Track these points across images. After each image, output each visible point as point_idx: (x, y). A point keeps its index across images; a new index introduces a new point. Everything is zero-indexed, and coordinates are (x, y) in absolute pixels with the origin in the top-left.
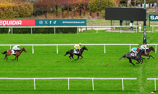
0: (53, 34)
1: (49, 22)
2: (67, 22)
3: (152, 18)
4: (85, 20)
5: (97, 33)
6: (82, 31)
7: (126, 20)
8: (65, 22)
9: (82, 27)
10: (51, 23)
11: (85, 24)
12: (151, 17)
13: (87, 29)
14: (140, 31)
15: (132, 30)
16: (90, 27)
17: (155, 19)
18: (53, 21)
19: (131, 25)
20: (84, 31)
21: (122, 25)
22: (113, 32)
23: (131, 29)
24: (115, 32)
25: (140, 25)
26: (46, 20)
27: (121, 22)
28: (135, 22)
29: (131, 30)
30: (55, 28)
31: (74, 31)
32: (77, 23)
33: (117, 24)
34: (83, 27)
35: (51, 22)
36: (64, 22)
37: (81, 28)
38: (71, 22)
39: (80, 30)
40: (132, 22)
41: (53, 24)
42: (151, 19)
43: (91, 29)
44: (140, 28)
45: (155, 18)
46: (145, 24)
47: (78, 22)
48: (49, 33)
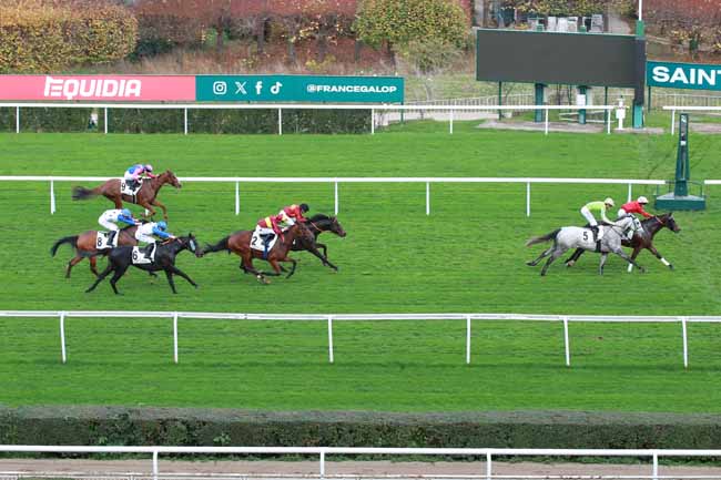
0: (274, 136)
1: (250, 88)
2: (326, 88)
3: (660, 77)
4: (399, 82)
5: (451, 132)
6: (386, 124)
7: (559, 82)
8: (319, 88)
9: (385, 106)
10: (258, 92)
11: (397, 98)
12: (656, 70)
13: (407, 117)
14: (621, 127)
15: (585, 123)
16: (415, 107)
17: (672, 81)
18: (269, 82)
19: (580, 102)
20: (392, 124)
21: (544, 101)
22: (513, 128)
23: (582, 117)
24: (522, 131)
25: (621, 104)
26: (241, 79)
27: (540, 88)
28: (599, 90)
29: (582, 121)
30: (282, 110)
31: (356, 122)
32: (366, 90)
33: (521, 97)
34: (391, 107)
35: (259, 86)
36: (311, 88)
37: (381, 112)
38: (340, 87)
39: (375, 117)
40: (583, 90)
41: (266, 96)
42: (655, 78)
43: (416, 116)
44: (621, 115)
45: (671, 74)
46: (638, 101)
47: (372, 89)
48: (254, 132)
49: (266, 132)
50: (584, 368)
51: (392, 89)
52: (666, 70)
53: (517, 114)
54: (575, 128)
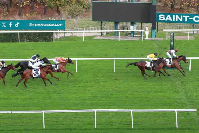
0: (17, 43)
1: (7, 25)
2: (36, 25)
3: (161, 18)
4: (63, 22)
5: (83, 41)
6: (59, 38)
7: (123, 21)
8: (33, 25)
9: (58, 31)
10: (10, 26)
11: (63, 28)
12: (160, 16)
13: (67, 35)
14: (147, 38)
15: (134, 36)
16: (69, 31)
17: (166, 20)
18: (14, 22)
19: (132, 28)
20: (61, 38)
21: (118, 28)
22: (106, 39)
23: (132, 35)
24: (110, 40)
25: (147, 29)
26: (4, 21)
27: (116, 23)
28: (138, 24)
30: (20, 33)
31: (48, 37)
32: (51, 25)
33: (109, 27)
34: (61, 31)
35: (10, 24)
36: (30, 25)
37: (57, 33)
38: (41, 24)
39: (55, 35)
40: (133, 24)
41: (13, 28)
42: (160, 19)
43: (70, 35)
44: (147, 33)
45: (166, 17)
46: (153, 28)
47: (53, 25)
48: (9, 41)
49: (13, 41)
50: (139, 129)
51: (61, 25)
52: (164, 16)
53: (107, 33)
54: (130, 38)
